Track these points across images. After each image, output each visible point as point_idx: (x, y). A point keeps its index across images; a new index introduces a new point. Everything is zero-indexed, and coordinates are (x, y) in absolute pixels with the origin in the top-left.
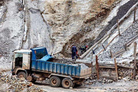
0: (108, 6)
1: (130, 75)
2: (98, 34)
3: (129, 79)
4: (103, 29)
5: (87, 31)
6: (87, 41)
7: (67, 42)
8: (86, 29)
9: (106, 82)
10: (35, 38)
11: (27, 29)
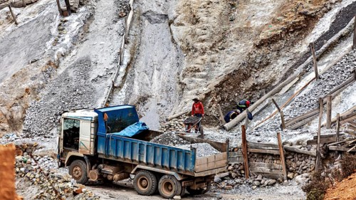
0: (312, 8)
1: (310, 169)
2: (283, 73)
3: (308, 179)
4: (294, 62)
5: (260, 66)
6: (259, 88)
7: (209, 91)
8: (258, 61)
9: (261, 184)
10: (145, 80)
11: (129, 60)
